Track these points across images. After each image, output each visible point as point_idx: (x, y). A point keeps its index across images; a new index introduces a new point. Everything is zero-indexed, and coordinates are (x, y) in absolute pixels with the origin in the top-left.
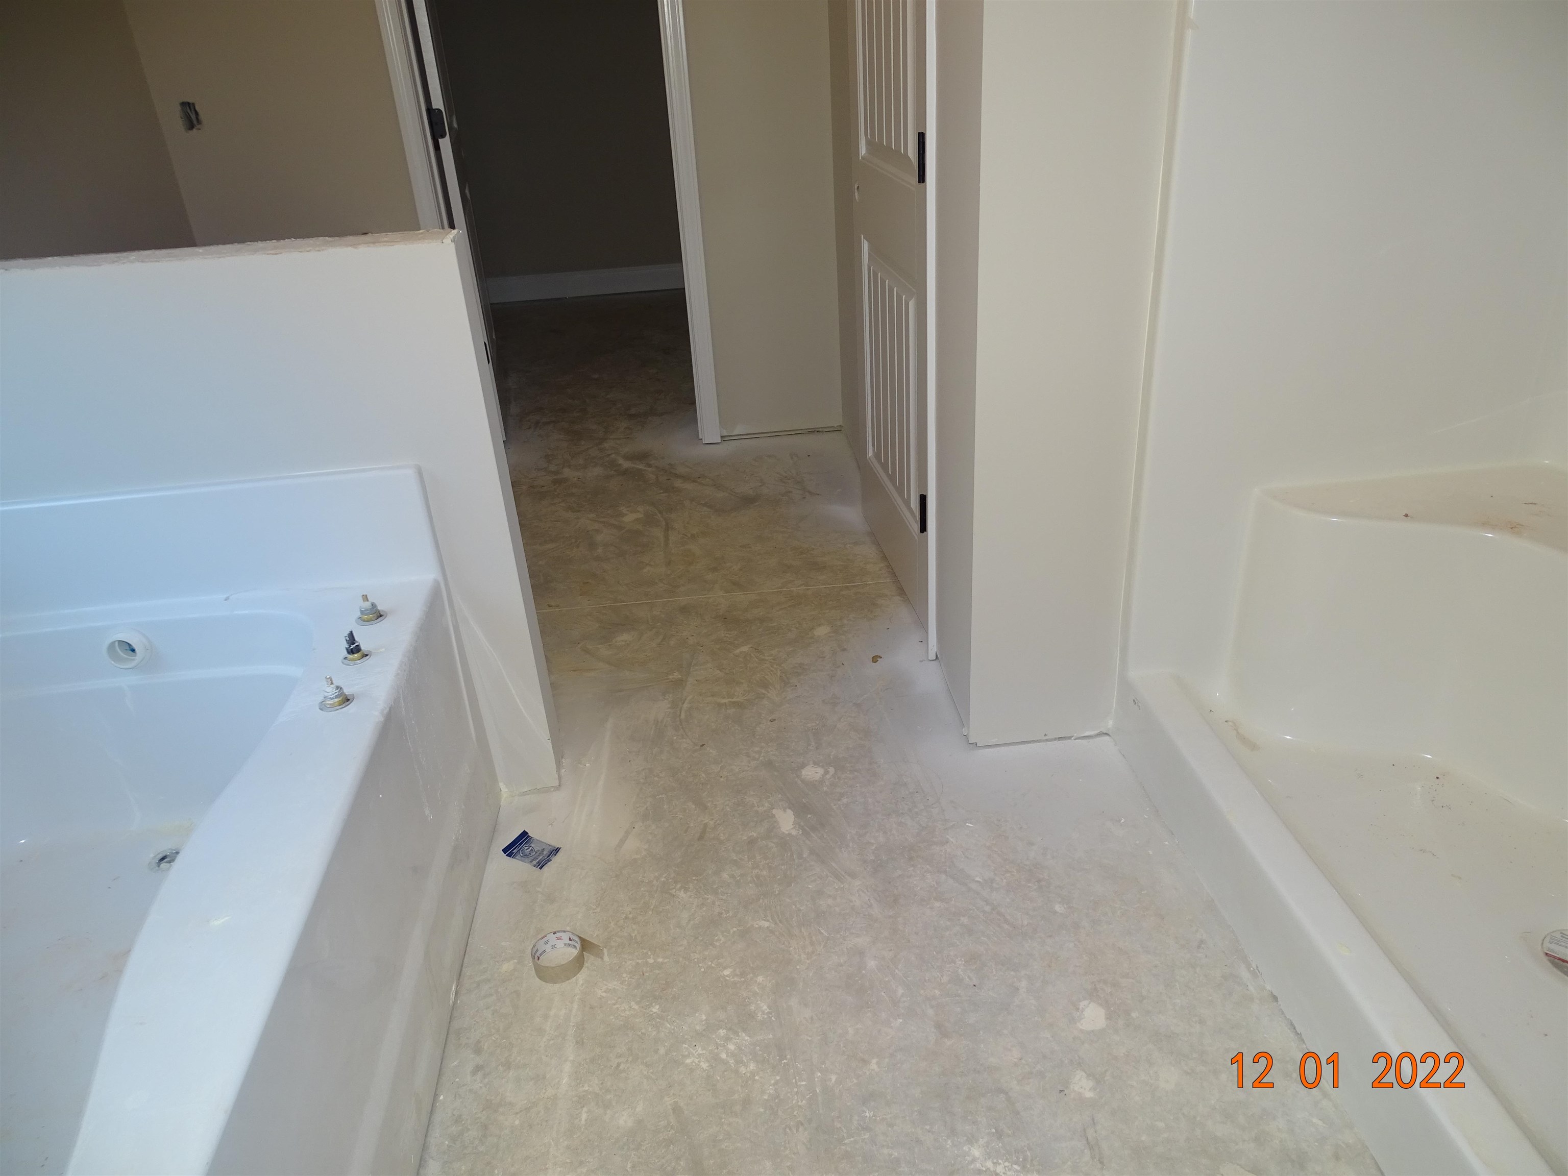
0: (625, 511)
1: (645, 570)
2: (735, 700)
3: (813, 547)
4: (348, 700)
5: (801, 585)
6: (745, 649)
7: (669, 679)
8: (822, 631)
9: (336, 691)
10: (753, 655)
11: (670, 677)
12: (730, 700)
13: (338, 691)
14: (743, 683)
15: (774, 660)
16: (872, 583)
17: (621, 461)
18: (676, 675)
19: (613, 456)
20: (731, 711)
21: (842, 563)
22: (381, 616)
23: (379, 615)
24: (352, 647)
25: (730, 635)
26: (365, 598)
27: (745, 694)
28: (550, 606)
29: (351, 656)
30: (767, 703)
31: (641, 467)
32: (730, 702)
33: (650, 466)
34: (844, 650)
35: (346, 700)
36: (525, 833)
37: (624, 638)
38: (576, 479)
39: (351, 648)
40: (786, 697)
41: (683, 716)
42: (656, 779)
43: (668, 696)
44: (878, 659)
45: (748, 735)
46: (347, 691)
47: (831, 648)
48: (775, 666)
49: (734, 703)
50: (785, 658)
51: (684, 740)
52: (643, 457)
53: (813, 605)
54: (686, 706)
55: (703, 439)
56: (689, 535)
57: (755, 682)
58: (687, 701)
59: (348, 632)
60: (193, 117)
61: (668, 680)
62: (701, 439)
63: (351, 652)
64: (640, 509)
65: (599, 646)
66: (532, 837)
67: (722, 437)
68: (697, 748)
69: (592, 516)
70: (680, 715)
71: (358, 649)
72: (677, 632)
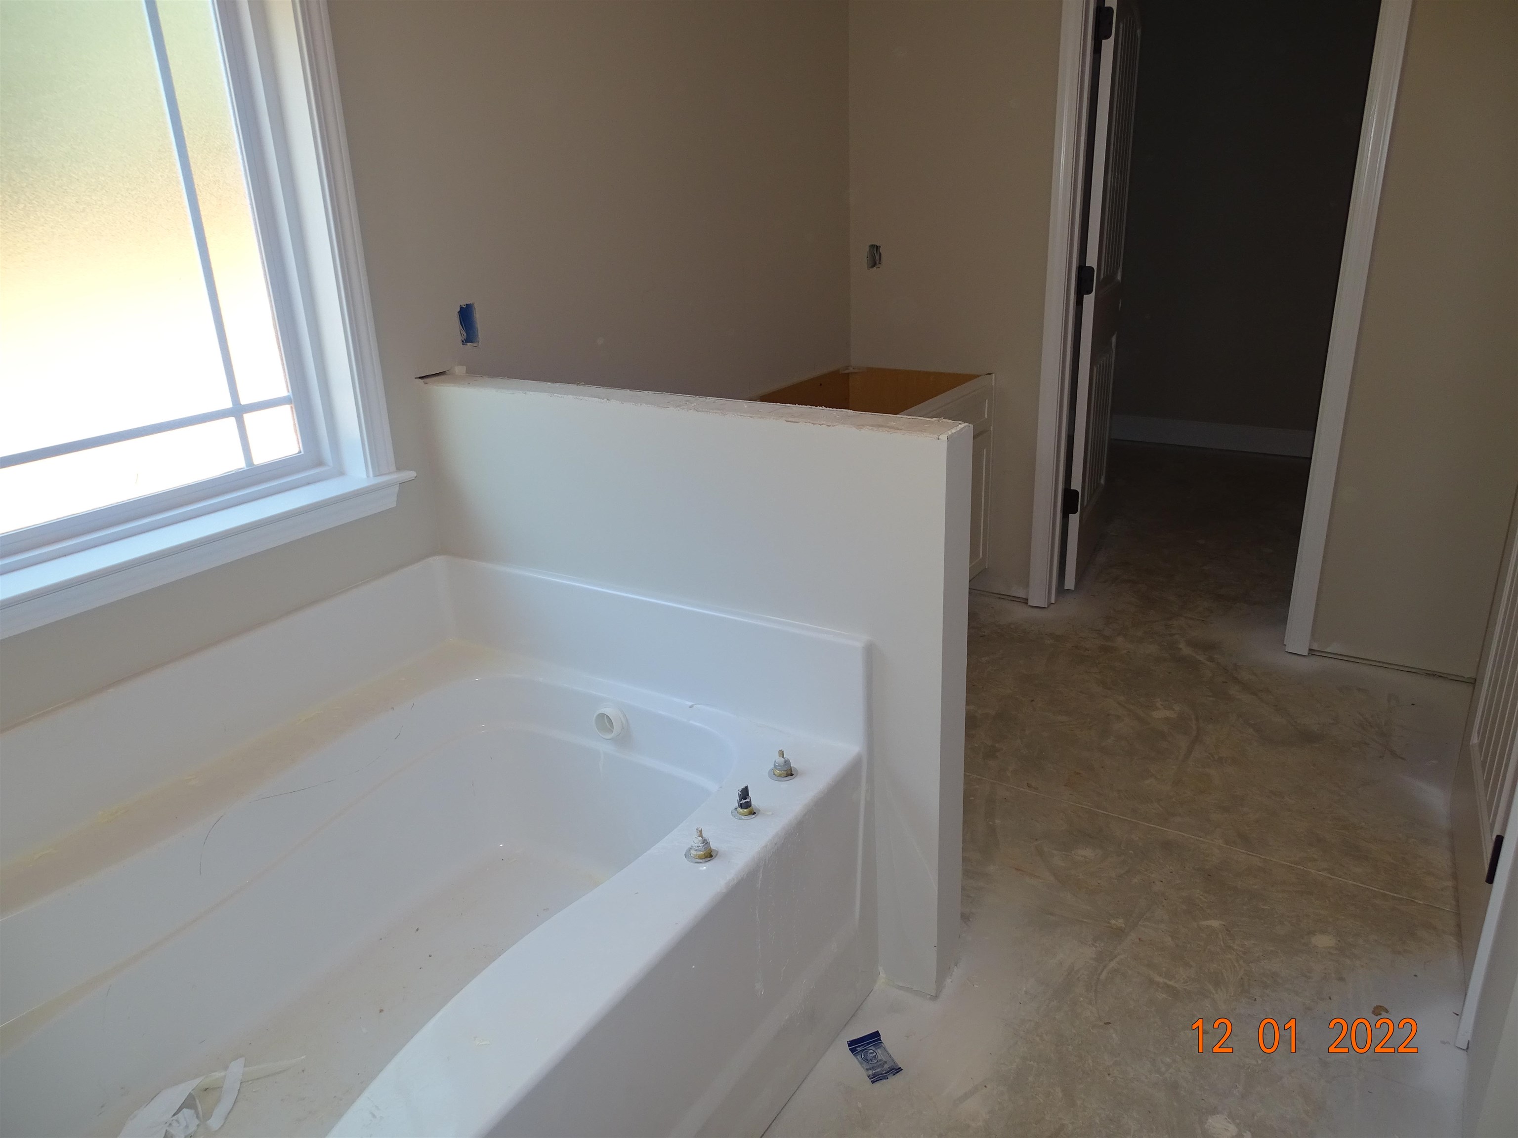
0: (1158, 705)
1: (1148, 782)
2: (1171, 983)
3: (1363, 824)
4: (711, 856)
5: (1324, 870)
6: (1215, 923)
7: (1109, 923)
8: (1324, 941)
9: (701, 845)
10: (1220, 936)
11: (1113, 922)
12: (1166, 981)
13: (703, 845)
14: (1191, 966)
15: (1245, 953)
16: (1421, 903)
17: (1182, 645)
18: (1120, 922)
19: (1177, 636)
20: (1161, 996)
21: (1392, 861)
22: (792, 775)
23: (789, 772)
24: (743, 801)
25: (1205, 898)
26: (782, 753)
27: (1187, 982)
28: (1029, 786)
29: (740, 810)
30: (1209, 1006)
31: (1201, 658)
32: (1166, 984)
33: (1211, 659)
34: (1341, 979)
35: (709, 855)
36: (876, 1035)
37: (1085, 853)
38: (1125, 651)
39: (741, 802)
40: (1235, 1009)
41: (1103, 976)
42: (1038, 1039)
43: (1099, 944)
44: (1383, 1013)
45: (1165, 1036)
46: (713, 846)
47: (1325, 969)
48: (1241, 962)
49: (1168, 986)
50: (1258, 957)
51: (1090, 1007)
52: (1209, 647)
53: (1328, 902)
54: (1113, 965)
55: (1287, 646)
56: (1216, 757)
57: (1207, 971)
58: (1117, 959)
59: (743, 787)
60: (877, 258)
61: (1108, 925)
62: (1285, 645)
63: (741, 806)
64: (1177, 707)
65: (1055, 852)
66: (883, 1041)
67: (1310, 650)
68: (1101, 1024)
69: (1122, 698)
70: (1100, 974)
71: (747, 805)
72: (1146, 870)
